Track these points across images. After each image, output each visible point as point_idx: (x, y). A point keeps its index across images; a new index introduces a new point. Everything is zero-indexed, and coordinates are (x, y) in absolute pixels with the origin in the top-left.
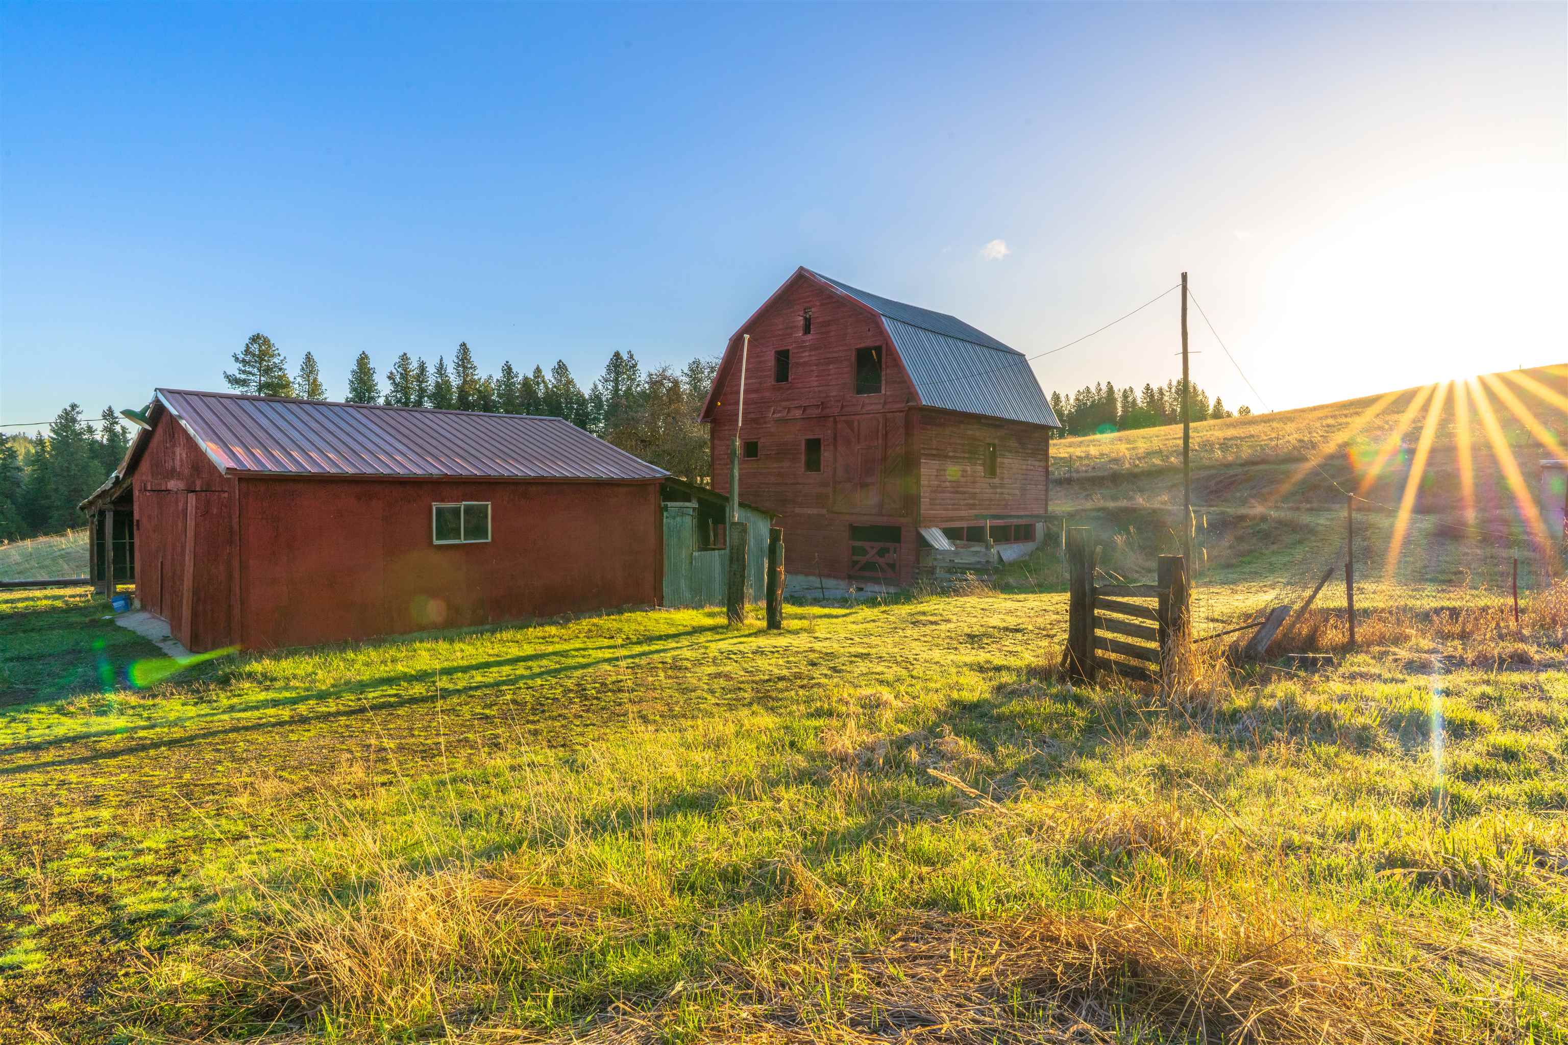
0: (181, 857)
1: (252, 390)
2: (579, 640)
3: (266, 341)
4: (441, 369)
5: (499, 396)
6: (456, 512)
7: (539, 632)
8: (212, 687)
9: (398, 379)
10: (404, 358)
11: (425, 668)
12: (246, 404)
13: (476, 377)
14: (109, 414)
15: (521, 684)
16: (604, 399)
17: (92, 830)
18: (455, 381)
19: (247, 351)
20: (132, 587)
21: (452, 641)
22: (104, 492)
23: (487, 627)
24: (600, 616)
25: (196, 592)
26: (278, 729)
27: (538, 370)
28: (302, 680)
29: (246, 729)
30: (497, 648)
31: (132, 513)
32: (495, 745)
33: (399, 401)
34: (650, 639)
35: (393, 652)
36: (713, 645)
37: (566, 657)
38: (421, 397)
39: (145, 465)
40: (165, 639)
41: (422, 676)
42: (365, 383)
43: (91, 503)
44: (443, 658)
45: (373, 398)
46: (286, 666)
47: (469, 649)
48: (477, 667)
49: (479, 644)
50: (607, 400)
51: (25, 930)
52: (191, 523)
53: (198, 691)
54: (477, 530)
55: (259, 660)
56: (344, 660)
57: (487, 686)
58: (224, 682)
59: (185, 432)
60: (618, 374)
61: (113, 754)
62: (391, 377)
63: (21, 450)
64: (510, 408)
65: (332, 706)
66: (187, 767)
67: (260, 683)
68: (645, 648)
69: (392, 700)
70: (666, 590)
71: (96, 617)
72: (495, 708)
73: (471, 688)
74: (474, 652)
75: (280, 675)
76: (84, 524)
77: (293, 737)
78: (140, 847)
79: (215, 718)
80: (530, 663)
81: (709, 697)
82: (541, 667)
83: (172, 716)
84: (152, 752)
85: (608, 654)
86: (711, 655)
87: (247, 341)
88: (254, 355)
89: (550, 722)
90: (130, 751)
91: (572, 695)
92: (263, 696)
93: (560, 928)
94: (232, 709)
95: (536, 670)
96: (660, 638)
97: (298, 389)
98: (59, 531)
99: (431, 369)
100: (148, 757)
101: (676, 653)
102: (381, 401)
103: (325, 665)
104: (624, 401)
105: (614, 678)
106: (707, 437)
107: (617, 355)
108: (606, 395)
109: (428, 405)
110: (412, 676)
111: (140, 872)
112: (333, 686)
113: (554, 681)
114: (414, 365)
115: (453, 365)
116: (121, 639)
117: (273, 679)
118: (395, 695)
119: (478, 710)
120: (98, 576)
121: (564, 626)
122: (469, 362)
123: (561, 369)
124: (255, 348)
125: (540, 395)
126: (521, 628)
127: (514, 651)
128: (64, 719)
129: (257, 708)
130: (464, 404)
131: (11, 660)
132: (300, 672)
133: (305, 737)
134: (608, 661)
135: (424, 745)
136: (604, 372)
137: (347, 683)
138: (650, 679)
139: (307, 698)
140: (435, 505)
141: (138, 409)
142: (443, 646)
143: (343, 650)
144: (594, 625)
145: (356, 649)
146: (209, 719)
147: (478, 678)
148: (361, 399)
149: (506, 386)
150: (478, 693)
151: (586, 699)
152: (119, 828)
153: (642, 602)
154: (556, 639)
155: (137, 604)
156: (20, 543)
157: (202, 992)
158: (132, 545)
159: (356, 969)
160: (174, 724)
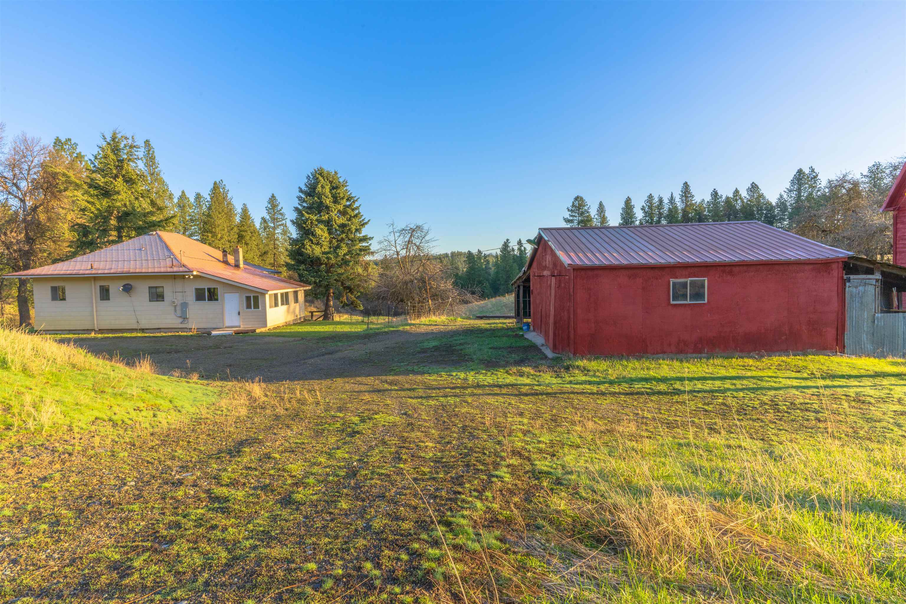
0: (555, 448)
1: (575, 224)
2: (771, 371)
3: (582, 198)
4: (672, 200)
5: (709, 211)
6: (685, 285)
7: (740, 362)
8: (562, 370)
9: (647, 209)
10: (651, 197)
11: (666, 375)
12: (575, 232)
13: (694, 202)
14: (520, 243)
15: (728, 394)
16: (788, 204)
17: (521, 427)
18: (680, 205)
19: (573, 205)
20: (530, 320)
21: (681, 361)
22: (520, 277)
23: (704, 355)
24: (788, 356)
25: (555, 323)
26: (591, 396)
27: (737, 191)
28: (602, 373)
29: (578, 393)
30: (711, 369)
31: (529, 287)
32: (712, 429)
33: (647, 222)
34: (833, 377)
35: (647, 364)
36: (898, 389)
37: (762, 380)
38: (660, 218)
39: (535, 265)
40: (543, 345)
41: (664, 380)
42: (629, 214)
43: (515, 282)
44: (677, 371)
45: (633, 222)
46: (593, 365)
47: (693, 368)
48: (699, 379)
49: (699, 365)
50: (791, 205)
51: (503, 463)
52: (553, 292)
53: (556, 372)
54: (698, 295)
55: (582, 360)
56: (622, 365)
57: (705, 391)
58: (567, 368)
59: (550, 248)
60: (800, 185)
61: (526, 395)
62: (643, 209)
63: (492, 260)
64: (717, 218)
65: (616, 389)
66: (554, 407)
67: (583, 371)
68: (828, 382)
69: (648, 390)
70: (847, 341)
71: (517, 333)
72: (711, 406)
73: (695, 391)
74: (695, 369)
75: (591, 369)
76: (511, 292)
77: (599, 402)
78: (540, 439)
79: (564, 386)
80: (734, 382)
81: (896, 429)
82: (743, 385)
83: (547, 382)
84: (540, 397)
85: (795, 383)
86: (896, 396)
87: (573, 200)
88: (576, 207)
89: (751, 422)
90: (532, 394)
91: (767, 407)
92: (584, 378)
93: (772, 562)
94: (571, 382)
95: (739, 386)
96: (843, 377)
97: (596, 222)
98: (503, 295)
99: (666, 201)
100: (539, 399)
101: (859, 390)
102: (637, 223)
103: (613, 366)
104: (807, 204)
105: (802, 401)
106: (889, 222)
107: (800, 171)
108: (790, 201)
109: (664, 222)
110: (659, 379)
111: (541, 451)
112: (617, 378)
113: (752, 395)
114: (656, 199)
115: (679, 196)
116: (526, 344)
117: (588, 371)
118: (650, 388)
119: (700, 405)
120: (518, 315)
121: (758, 360)
122: (689, 193)
123: (754, 188)
124: (576, 203)
125: (738, 207)
126: (727, 358)
127: (723, 372)
128: (508, 376)
129: (581, 384)
130: (686, 219)
131: (491, 348)
132: (601, 369)
133: (605, 402)
134: (797, 388)
135: (668, 420)
136: (788, 185)
137: (624, 378)
138: (835, 406)
139: (604, 383)
140: (672, 281)
141: (532, 238)
142: (676, 364)
143: (621, 359)
144: (783, 361)
145: (628, 360)
146: (562, 385)
147: (699, 386)
148: (626, 223)
149: (714, 205)
150: (700, 395)
151: (778, 412)
152: (531, 429)
153: (825, 349)
154: (752, 368)
155: (532, 328)
156: (491, 300)
157: (570, 517)
158: (529, 301)
159: (642, 534)
160: (548, 385)
